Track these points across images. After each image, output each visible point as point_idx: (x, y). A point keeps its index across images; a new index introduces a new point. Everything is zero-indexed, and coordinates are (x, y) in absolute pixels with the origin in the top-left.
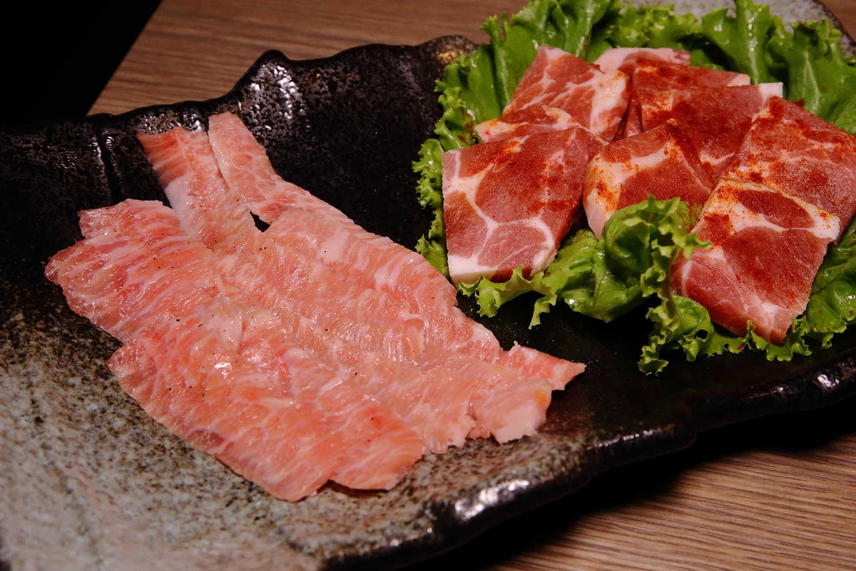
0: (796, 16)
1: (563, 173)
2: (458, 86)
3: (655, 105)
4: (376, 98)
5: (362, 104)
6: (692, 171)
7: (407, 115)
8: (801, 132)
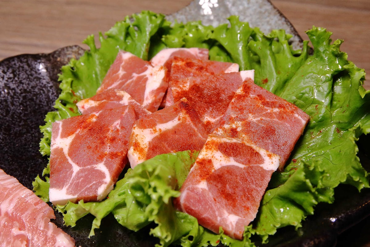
0: (270, 25)
1: (119, 134)
2: (71, 77)
3: (179, 87)
4: (23, 87)
5: (13, 91)
6: (196, 129)
7: (41, 96)
8: (260, 102)
